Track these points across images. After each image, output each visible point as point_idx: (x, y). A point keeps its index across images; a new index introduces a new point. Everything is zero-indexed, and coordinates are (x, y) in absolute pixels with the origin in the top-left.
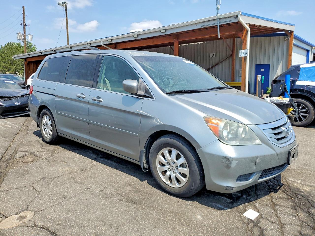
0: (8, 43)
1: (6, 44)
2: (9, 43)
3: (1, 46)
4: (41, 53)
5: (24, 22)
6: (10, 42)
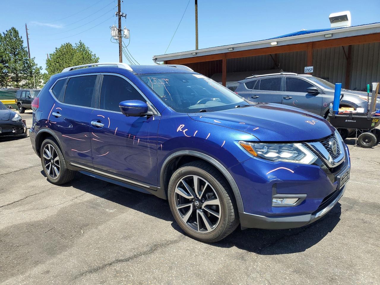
0: (63, 45)
2: (65, 44)
3: (56, 48)
4: (233, 48)
5: (119, 11)
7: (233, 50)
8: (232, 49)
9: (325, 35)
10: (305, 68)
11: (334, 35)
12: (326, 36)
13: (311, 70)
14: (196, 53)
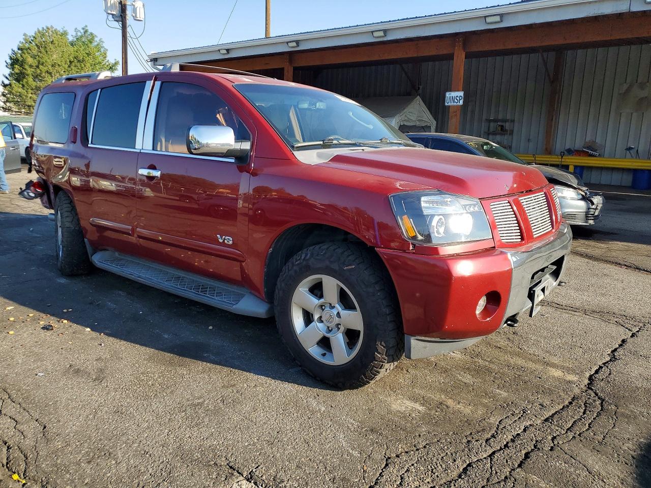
0: (41, 29)
1: (37, 32)
2: (45, 28)
3: (25, 35)
4: (298, 42)
6: (48, 28)
7: (298, 45)
8: (294, 44)
9: (485, 17)
10: (448, 94)
11: (505, 18)
12: (489, 20)
13: (458, 99)
14: (228, 51)
